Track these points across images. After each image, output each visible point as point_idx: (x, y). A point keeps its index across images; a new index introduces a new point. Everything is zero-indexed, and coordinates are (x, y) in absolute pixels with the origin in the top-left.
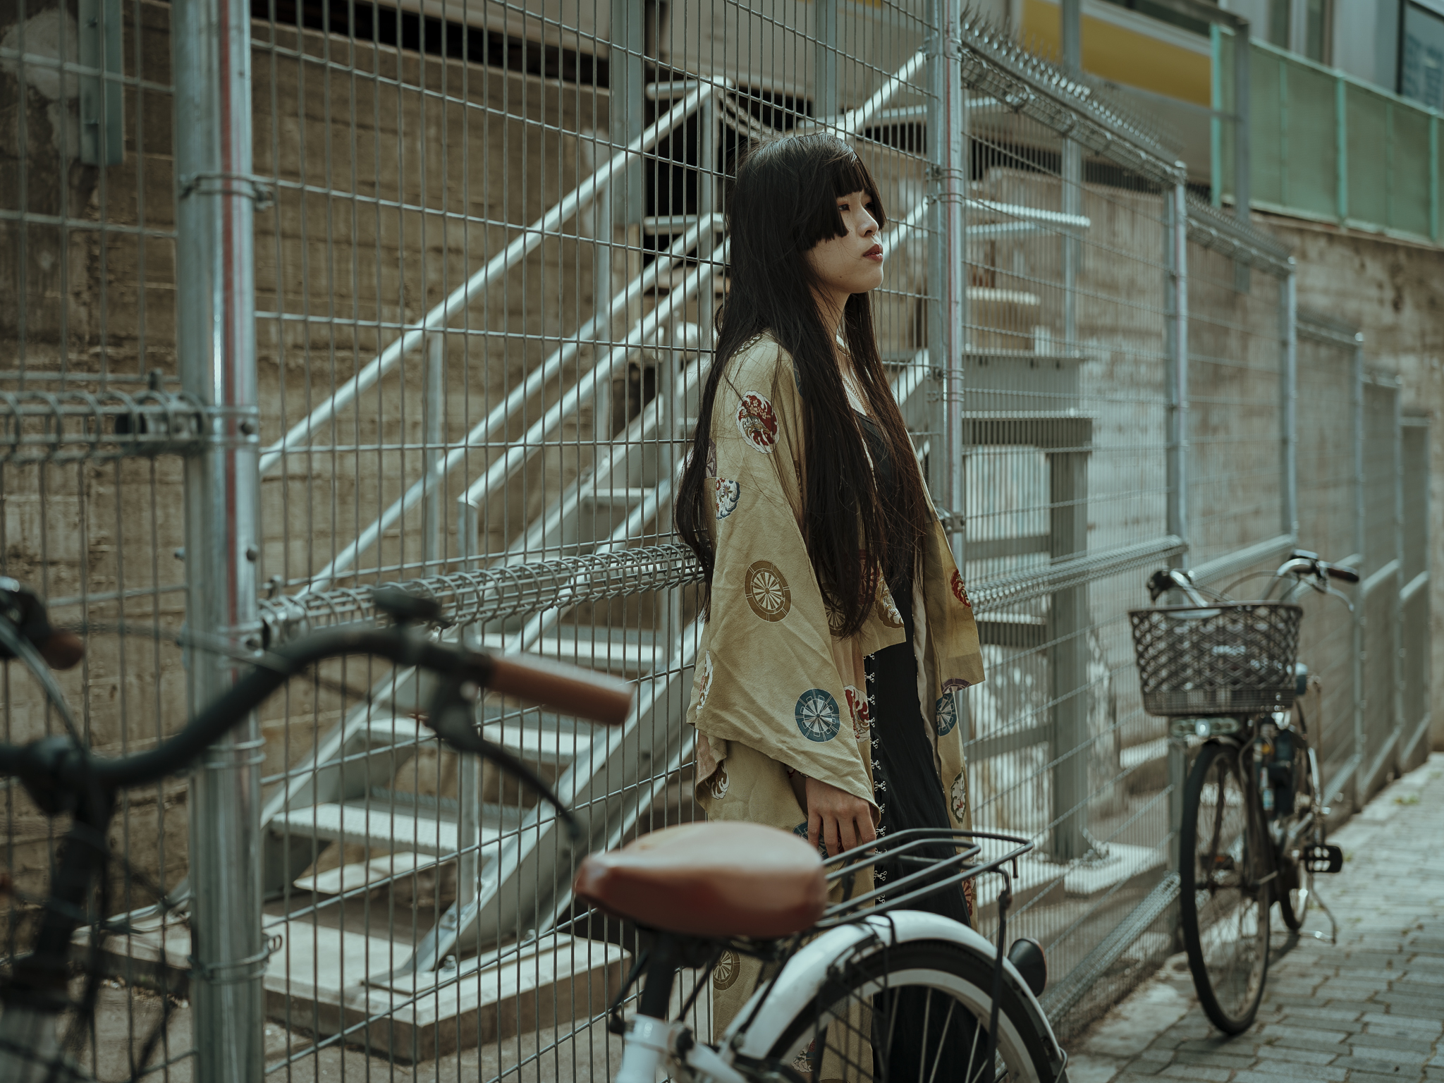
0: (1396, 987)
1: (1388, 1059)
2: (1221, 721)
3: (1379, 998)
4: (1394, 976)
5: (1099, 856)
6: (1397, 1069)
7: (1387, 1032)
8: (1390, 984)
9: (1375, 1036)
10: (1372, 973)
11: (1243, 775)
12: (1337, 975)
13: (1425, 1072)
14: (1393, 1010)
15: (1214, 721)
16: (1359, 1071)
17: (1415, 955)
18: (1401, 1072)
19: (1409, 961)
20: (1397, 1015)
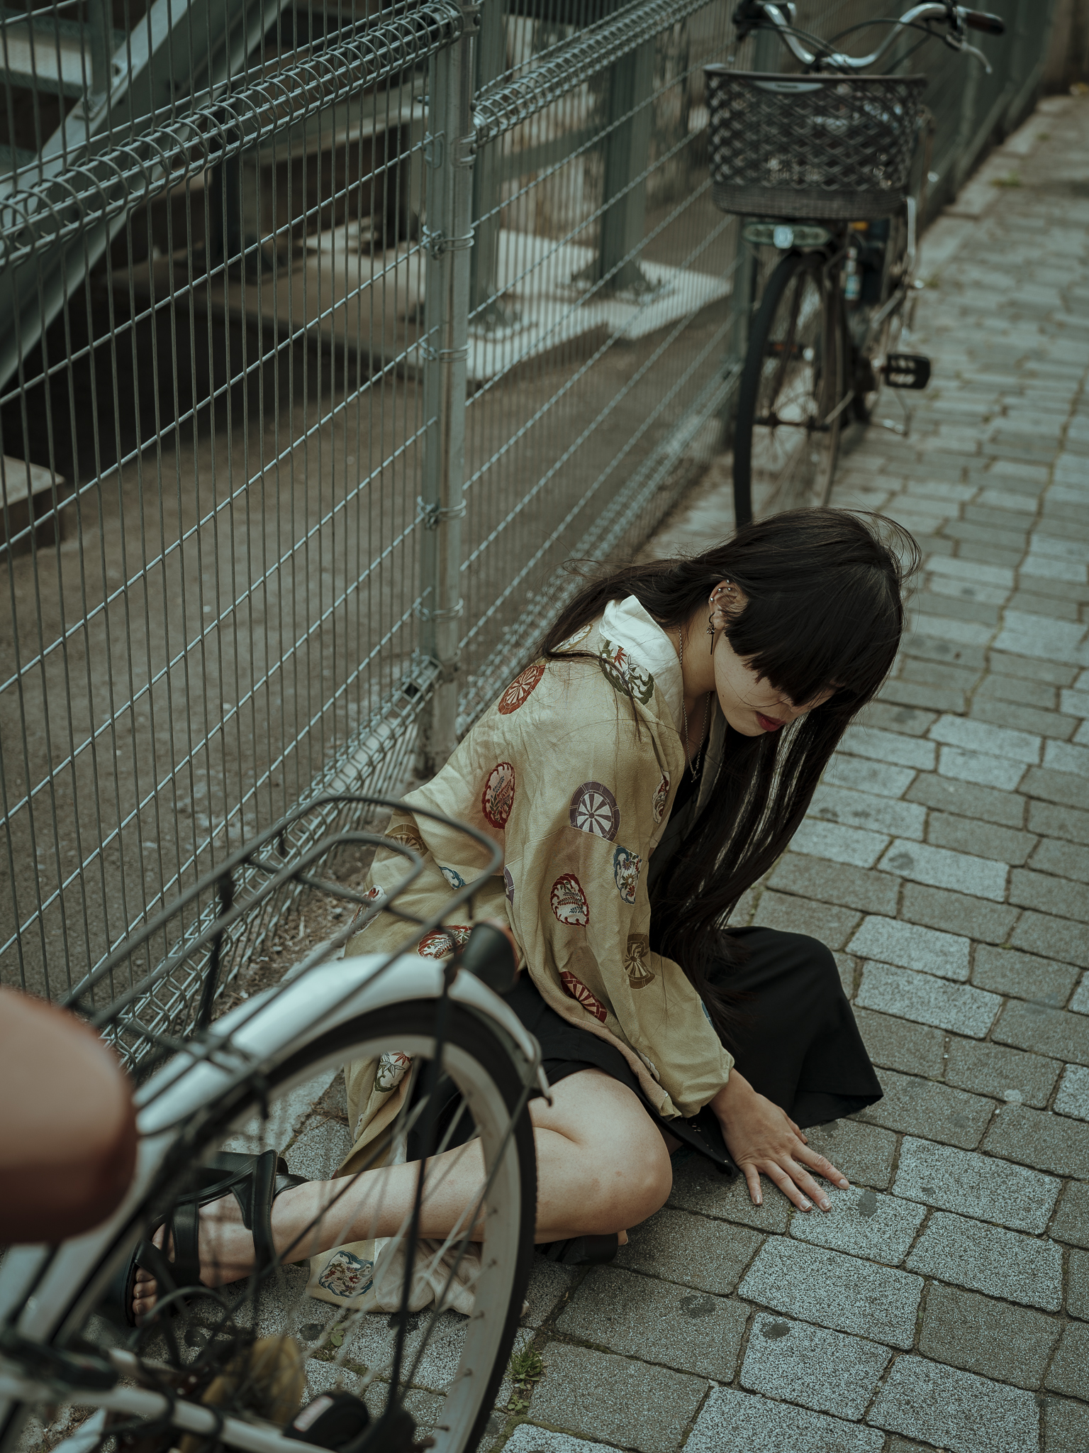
0: (971, 513)
1: (948, 636)
2: (807, 230)
3: (948, 531)
4: (966, 493)
5: (649, 288)
6: (958, 656)
7: (953, 589)
8: (963, 506)
9: (938, 595)
10: (943, 489)
11: (827, 284)
12: (904, 490)
13: (987, 660)
14: (965, 550)
15: (798, 228)
16: (916, 658)
17: (994, 458)
18: (961, 661)
19: (987, 467)
20: (966, 559)
